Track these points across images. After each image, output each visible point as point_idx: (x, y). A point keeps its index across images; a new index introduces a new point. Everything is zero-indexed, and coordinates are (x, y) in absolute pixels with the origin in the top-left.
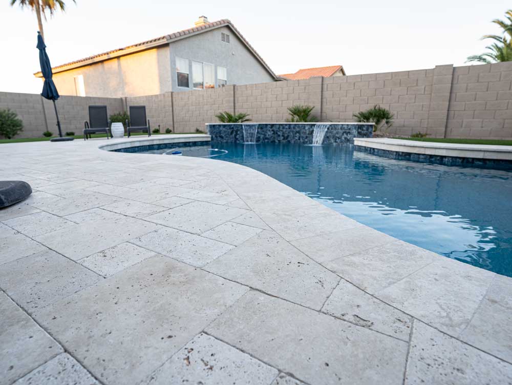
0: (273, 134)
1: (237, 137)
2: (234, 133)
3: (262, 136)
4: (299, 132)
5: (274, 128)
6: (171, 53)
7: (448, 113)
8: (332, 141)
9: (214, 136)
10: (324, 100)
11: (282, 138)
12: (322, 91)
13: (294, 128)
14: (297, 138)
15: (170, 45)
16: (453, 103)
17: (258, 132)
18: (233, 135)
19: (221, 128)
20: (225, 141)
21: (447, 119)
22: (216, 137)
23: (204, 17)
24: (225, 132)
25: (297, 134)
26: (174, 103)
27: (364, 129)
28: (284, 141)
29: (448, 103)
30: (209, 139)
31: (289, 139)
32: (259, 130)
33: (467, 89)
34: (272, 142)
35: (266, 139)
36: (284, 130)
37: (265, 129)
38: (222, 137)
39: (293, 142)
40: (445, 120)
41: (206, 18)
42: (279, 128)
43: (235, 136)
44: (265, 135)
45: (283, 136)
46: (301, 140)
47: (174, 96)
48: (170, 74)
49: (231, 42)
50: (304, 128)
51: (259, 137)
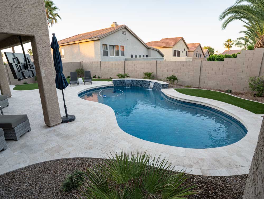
0: (137, 83)
1: (124, 84)
2: (122, 83)
3: (133, 84)
4: (145, 83)
5: (137, 81)
6: (100, 43)
7: (200, 78)
8: (156, 88)
9: (115, 84)
10: (157, 70)
11: (140, 85)
12: (156, 66)
13: (144, 82)
14: (145, 86)
15: (100, 40)
16: (201, 74)
17: (131, 83)
18: (122, 84)
19: (118, 81)
20: (119, 86)
21: (200, 80)
22: (116, 84)
23: (115, 22)
24: (119, 82)
25: (145, 84)
26: (101, 66)
27: (165, 85)
28: (141, 86)
29: (199, 74)
30: (113, 85)
31: (142, 86)
32: (132, 82)
33: (206, 70)
34: (136, 86)
35: (134, 85)
36: (140, 82)
37: (133, 82)
38: (118, 84)
39: (143, 87)
40: (199, 81)
41: (116, 23)
42: (139, 81)
43: (123, 84)
44: (134, 84)
45: (140, 84)
46: (146, 86)
47: (101, 63)
48: (100, 52)
49: (126, 34)
50: (147, 82)
51: (132, 85)
